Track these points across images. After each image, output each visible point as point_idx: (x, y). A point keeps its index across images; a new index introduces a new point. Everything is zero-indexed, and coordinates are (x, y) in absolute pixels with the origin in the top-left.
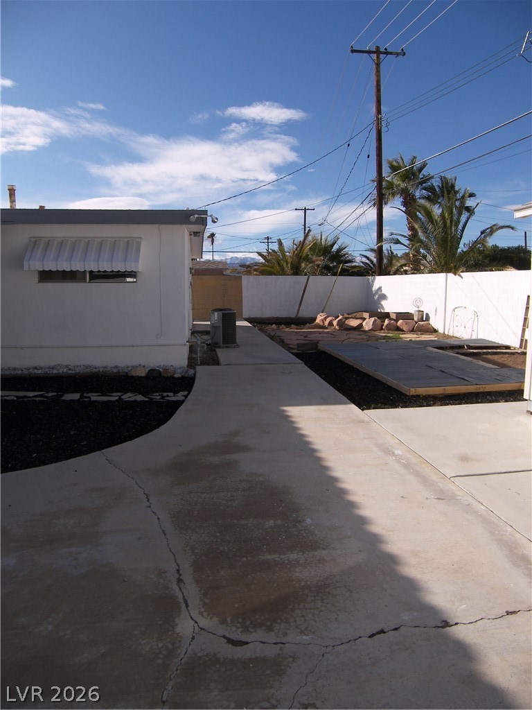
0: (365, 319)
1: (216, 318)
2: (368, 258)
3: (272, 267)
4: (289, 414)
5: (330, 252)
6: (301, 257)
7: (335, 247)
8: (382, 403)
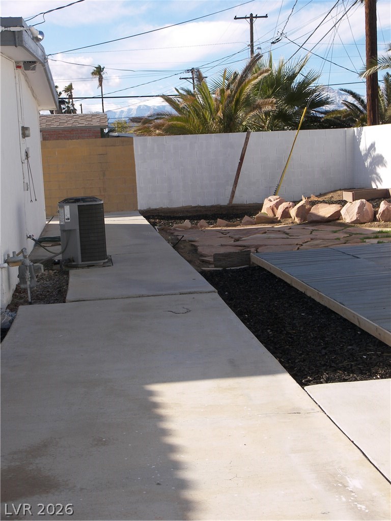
0: (345, 202)
1: (68, 215)
2: (354, 95)
3: (187, 121)
4: (157, 399)
5: (287, 87)
6: (238, 101)
7: (299, 79)
8: (345, 369)
